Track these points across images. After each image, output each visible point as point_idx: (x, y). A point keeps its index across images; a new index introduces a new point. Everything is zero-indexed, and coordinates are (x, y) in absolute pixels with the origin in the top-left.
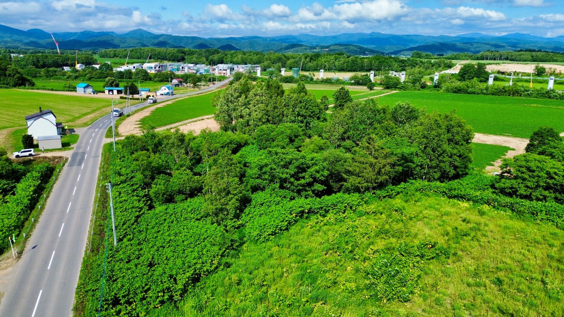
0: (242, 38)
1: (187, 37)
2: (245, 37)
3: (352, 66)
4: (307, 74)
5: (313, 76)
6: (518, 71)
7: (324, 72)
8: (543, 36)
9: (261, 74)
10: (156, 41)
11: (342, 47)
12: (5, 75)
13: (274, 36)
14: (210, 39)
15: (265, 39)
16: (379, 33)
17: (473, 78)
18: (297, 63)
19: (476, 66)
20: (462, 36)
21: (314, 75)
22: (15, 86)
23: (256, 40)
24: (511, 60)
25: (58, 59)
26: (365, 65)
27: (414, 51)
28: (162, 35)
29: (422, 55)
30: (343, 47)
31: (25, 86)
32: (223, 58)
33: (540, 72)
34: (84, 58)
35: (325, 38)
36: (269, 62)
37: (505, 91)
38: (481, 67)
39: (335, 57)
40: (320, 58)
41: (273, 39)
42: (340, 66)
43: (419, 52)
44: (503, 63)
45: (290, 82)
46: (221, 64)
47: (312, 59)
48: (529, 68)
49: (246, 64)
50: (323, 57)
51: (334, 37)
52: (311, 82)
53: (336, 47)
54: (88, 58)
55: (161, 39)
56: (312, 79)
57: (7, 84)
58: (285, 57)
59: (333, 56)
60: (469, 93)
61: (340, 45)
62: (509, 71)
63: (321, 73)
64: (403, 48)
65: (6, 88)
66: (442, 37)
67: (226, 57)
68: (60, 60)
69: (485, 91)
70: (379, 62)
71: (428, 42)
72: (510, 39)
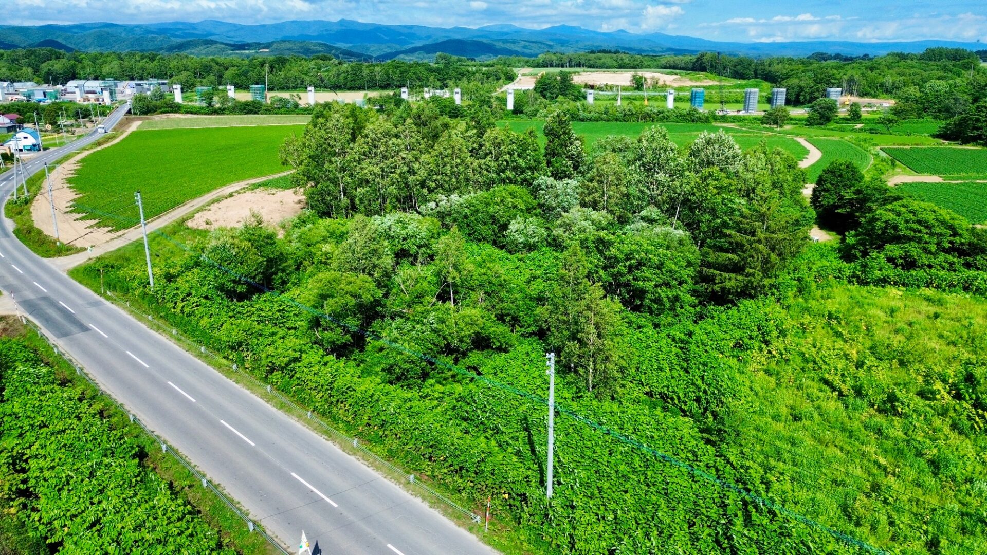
3: (354, 80)
4: (285, 95)
5: (297, 99)
6: (610, 83)
7: (316, 91)
8: (599, 30)
9: (184, 99)
16: (353, 22)
17: (557, 96)
18: (246, 76)
19: (559, 78)
20: (488, 30)
21: (300, 98)
24: (590, 67)
26: (378, 78)
27: (438, 54)
29: (451, 60)
32: (73, 67)
33: (639, 84)
36: (185, 73)
37: (632, 114)
38: (565, 79)
39: (316, 64)
40: (288, 66)
41: (147, 30)
42: (333, 80)
43: (447, 54)
44: (584, 72)
45: (256, 113)
46: (73, 79)
47: (274, 67)
48: (624, 78)
49: (132, 79)
50: (293, 64)
52: (296, 111)
56: (296, 106)
58: (217, 63)
59: (313, 63)
60: (582, 120)
62: (597, 83)
63: (309, 93)
64: (398, 47)
66: (457, 30)
67: (80, 65)
69: (604, 116)
70: (401, 73)
71: (437, 39)
72: (555, 34)
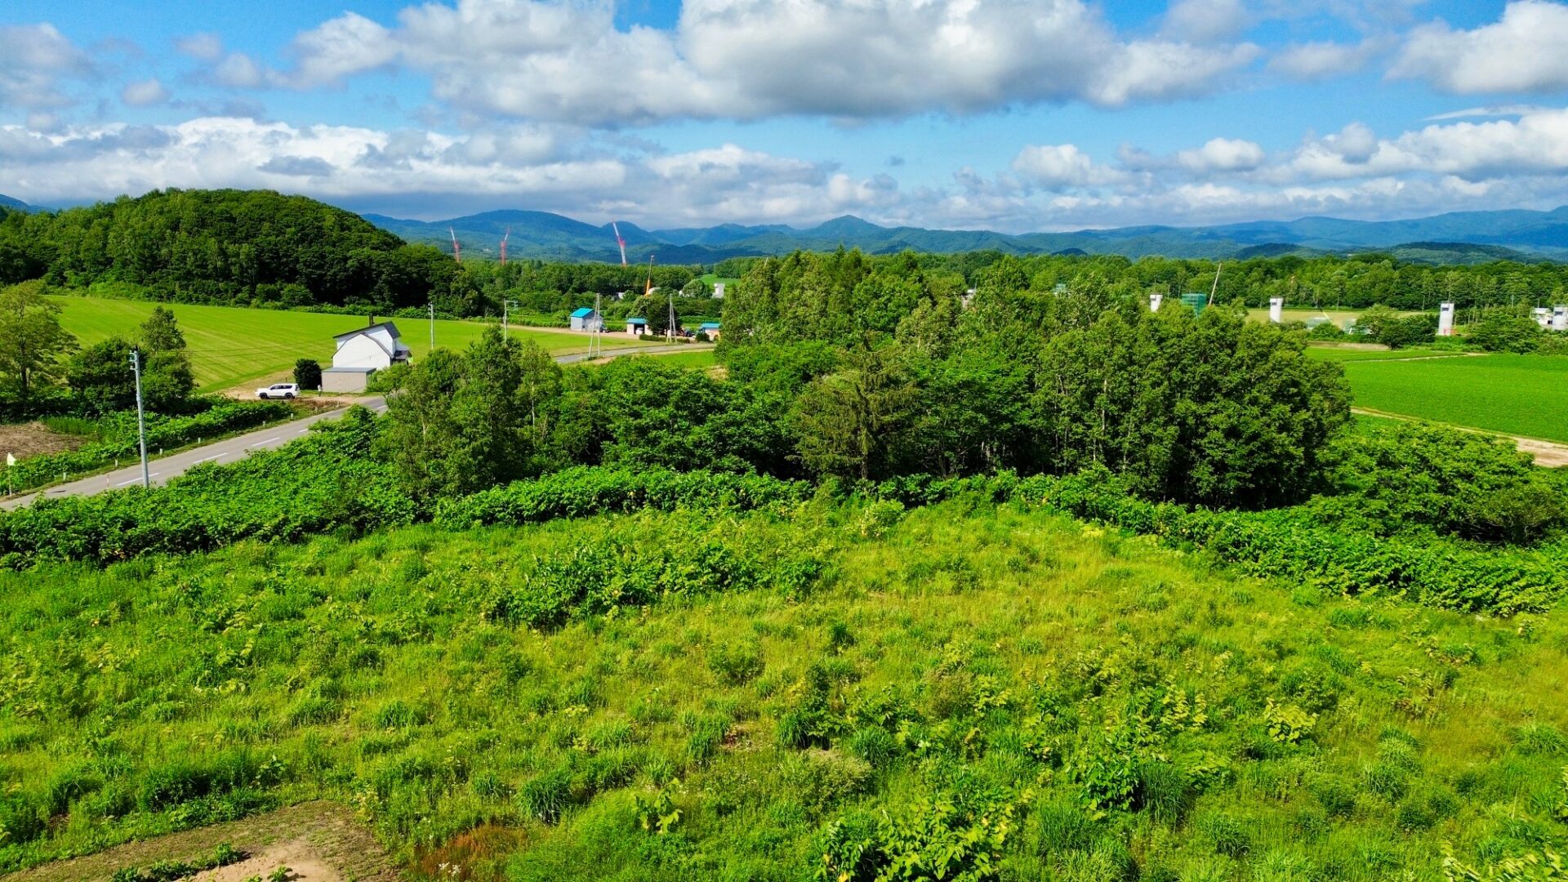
0: (1112, 233)
1: (964, 234)
2: (1127, 229)
10: (884, 244)
11: (1436, 253)
12: (448, 292)
13: (1217, 224)
14: (1025, 236)
15: (1184, 234)
22: (466, 314)
23: (1157, 236)
25: (612, 276)
28: (901, 229)
30: (1442, 253)
31: (483, 316)
34: (667, 275)
35: (1384, 227)
51: (1415, 225)
53: (1417, 253)
54: (677, 274)
55: (896, 239)
57: (448, 311)
61: (1431, 246)
63: (1272, 308)
65: (445, 318)
68: (616, 279)
